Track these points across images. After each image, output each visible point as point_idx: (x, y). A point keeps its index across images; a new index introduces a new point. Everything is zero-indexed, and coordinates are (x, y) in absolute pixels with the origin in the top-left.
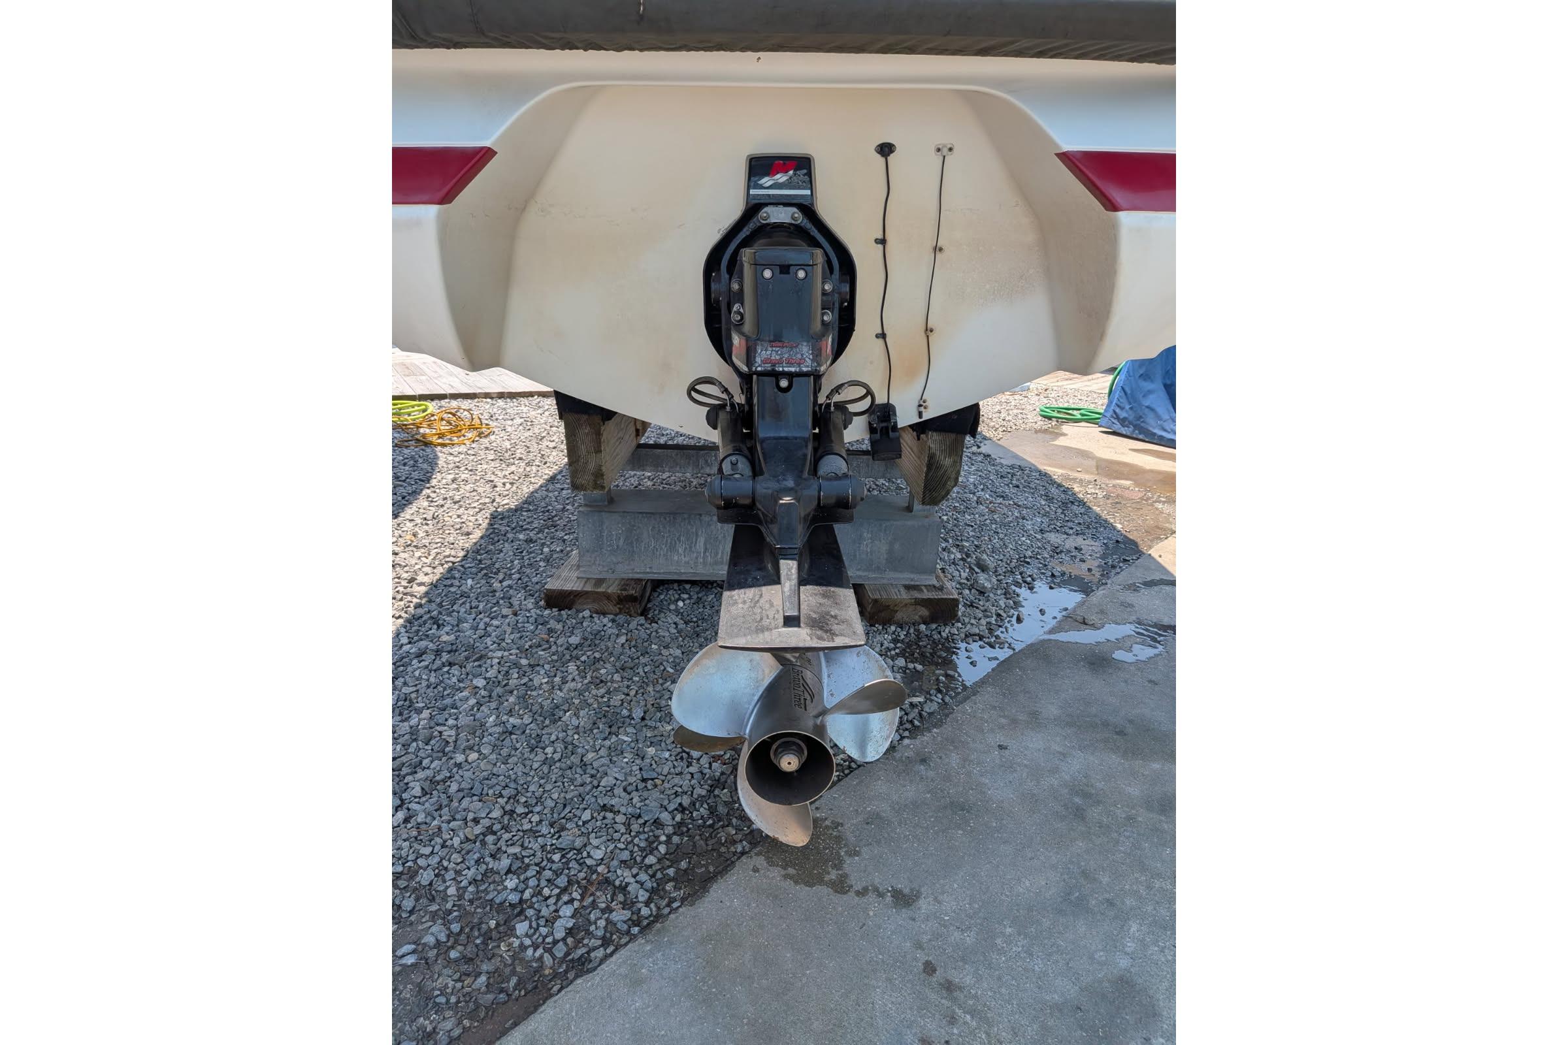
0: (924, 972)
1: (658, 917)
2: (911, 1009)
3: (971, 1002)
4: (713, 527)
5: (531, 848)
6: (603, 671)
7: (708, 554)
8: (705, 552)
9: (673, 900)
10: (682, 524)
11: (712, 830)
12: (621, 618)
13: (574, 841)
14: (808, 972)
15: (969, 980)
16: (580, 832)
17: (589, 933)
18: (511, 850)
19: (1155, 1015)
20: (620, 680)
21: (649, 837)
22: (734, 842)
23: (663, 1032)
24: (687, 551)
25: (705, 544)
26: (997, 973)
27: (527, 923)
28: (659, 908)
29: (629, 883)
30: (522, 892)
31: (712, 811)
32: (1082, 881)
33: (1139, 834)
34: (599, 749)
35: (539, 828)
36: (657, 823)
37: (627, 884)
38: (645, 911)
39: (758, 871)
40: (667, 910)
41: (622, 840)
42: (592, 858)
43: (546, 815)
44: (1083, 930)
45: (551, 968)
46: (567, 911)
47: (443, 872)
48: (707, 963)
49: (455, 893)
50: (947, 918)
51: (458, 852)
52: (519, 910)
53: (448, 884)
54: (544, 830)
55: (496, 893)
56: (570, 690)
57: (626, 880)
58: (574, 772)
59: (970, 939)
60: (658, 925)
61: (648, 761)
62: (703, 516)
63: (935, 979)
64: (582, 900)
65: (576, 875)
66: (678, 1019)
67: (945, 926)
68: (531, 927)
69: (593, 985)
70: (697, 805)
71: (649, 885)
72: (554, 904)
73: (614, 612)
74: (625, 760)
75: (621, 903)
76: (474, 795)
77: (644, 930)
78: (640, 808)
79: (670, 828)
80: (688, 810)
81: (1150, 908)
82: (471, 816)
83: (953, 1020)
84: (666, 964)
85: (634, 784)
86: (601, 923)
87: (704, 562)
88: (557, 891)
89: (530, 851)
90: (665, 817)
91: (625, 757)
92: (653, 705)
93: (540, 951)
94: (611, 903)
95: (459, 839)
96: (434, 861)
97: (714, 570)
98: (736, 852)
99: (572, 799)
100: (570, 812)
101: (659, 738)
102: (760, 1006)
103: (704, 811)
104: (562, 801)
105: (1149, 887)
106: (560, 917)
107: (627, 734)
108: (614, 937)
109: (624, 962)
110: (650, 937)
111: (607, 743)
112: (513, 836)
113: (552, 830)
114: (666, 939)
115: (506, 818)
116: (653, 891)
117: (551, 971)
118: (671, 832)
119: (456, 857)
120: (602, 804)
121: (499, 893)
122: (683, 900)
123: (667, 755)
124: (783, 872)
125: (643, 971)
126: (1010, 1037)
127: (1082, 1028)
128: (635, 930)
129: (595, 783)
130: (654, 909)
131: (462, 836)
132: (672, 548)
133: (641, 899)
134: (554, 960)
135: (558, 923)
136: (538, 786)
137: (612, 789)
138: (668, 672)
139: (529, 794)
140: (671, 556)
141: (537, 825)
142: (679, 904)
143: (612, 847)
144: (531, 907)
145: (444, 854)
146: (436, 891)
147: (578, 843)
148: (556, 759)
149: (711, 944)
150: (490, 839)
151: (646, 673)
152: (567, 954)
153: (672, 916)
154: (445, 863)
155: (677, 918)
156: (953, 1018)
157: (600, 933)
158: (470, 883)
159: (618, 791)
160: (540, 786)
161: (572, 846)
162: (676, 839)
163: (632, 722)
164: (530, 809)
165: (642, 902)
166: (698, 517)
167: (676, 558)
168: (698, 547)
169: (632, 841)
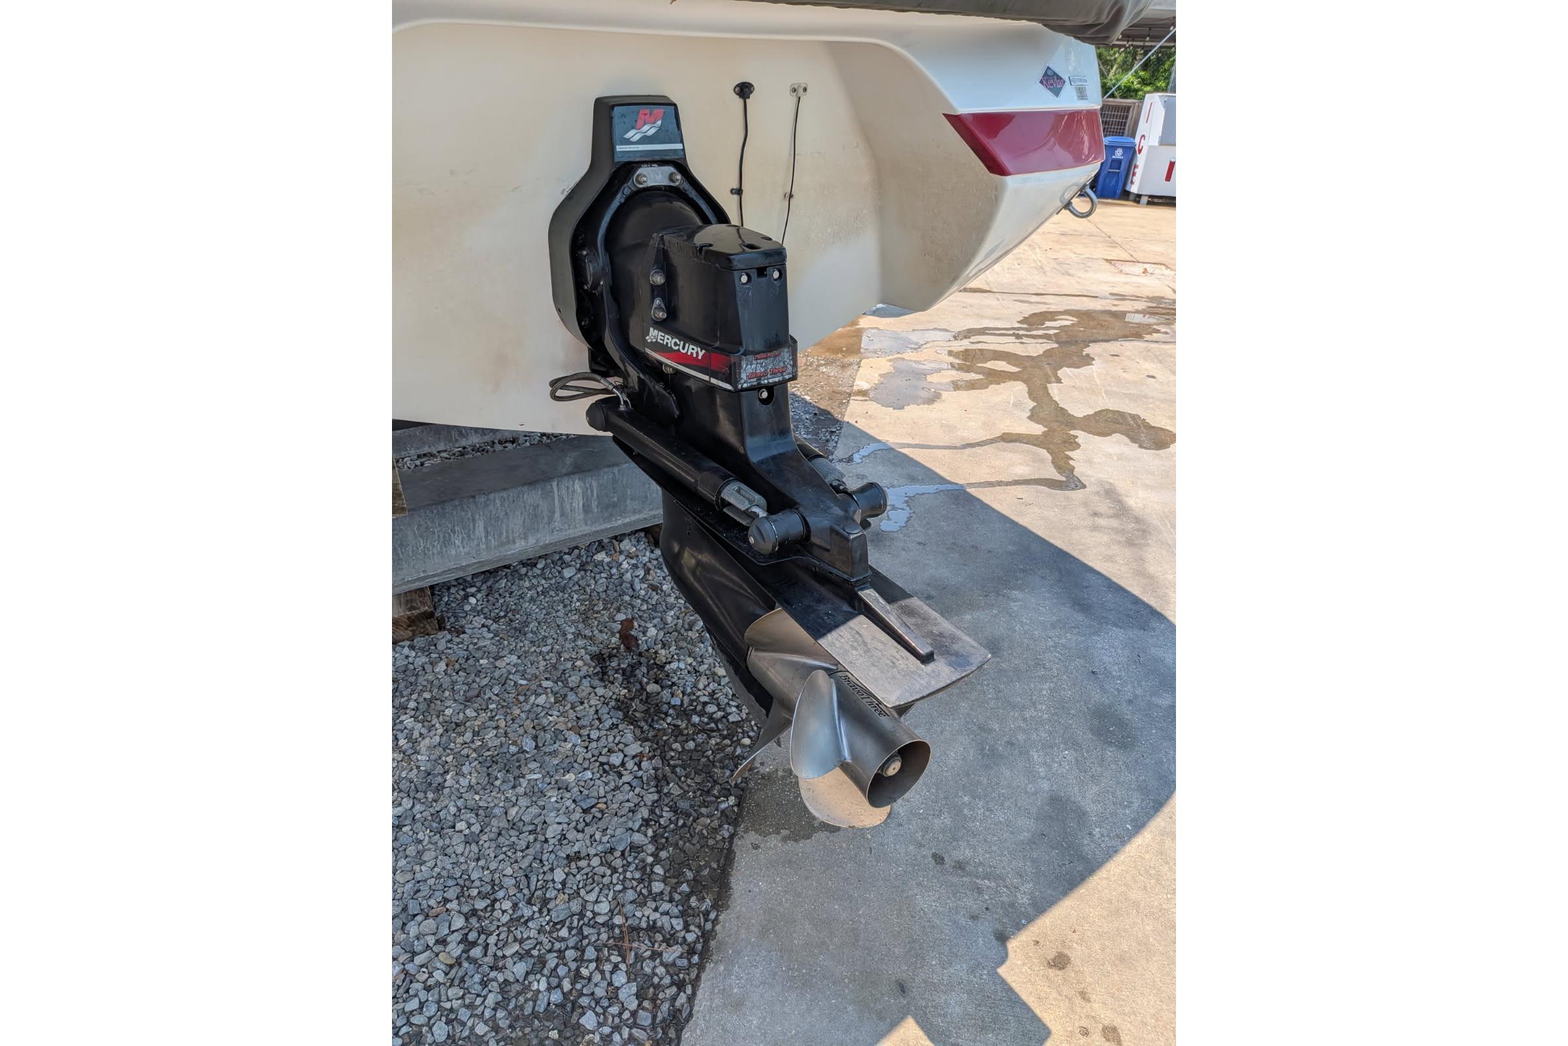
0: (937, 864)
1: (706, 936)
2: (949, 898)
3: (981, 870)
4: (491, 507)
5: (529, 938)
6: (448, 712)
7: (490, 538)
8: (486, 537)
9: (706, 914)
10: (455, 513)
11: (687, 829)
12: (419, 641)
13: (569, 908)
14: (860, 912)
15: (968, 853)
16: (566, 896)
17: (657, 987)
18: (509, 952)
19: (1084, 814)
20: (476, 714)
21: (637, 866)
22: (715, 831)
23: (794, 1032)
24: (465, 543)
25: (486, 528)
26: (981, 837)
27: (590, 1013)
28: (699, 927)
29: (656, 920)
30: (559, 986)
31: (674, 809)
32: (985, 735)
33: (993, 679)
34: (517, 800)
35: (519, 913)
36: (635, 848)
37: (655, 922)
38: (691, 937)
39: (759, 847)
40: (709, 926)
41: (615, 881)
42: (600, 914)
43: (514, 895)
44: (1008, 773)
45: (648, 1039)
46: (620, 979)
47: (452, 1016)
48: (781, 952)
49: (487, 1029)
50: (921, 811)
51: (450, 986)
52: (571, 1006)
53: (469, 1024)
54: (527, 912)
55: (531, 1003)
56: (431, 748)
57: (651, 918)
58: (508, 837)
59: (947, 820)
60: (713, 943)
61: (576, 789)
62: (477, 497)
63: (947, 866)
64: (624, 961)
65: (598, 939)
66: (796, 1013)
67: (925, 819)
68: (597, 1014)
69: (703, 1030)
70: (657, 811)
71: (675, 911)
72: (602, 979)
73: (406, 637)
74: (553, 799)
75: (662, 942)
76: (415, 916)
77: (705, 955)
78: (608, 842)
79: (650, 846)
80: (651, 820)
81: (1034, 736)
82: (431, 940)
83: (979, 890)
84: (749, 974)
85: (581, 820)
86: (661, 970)
87: (487, 547)
88: (593, 966)
89: (530, 941)
90: (638, 838)
91: (550, 797)
92: (534, 728)
93: (626, 1032)
94: (653, 947)
95: (440, 971)
96: (431, 1009)
97: (500, 552)
98: (723, 838)
99: (530, 866)
100: (538, 881)
101: (567, 761)
102: (848, 962)
103: (667, 815)
104: (521, 873)
105: (1025, 720)
106: (618, 988)
107: (532, 771)
108: (681, 976)
109: (712, 993)
110: (715, 957)
111: (520, 790)
112: (498, 935)
113: (535, 909)
114: (730, 952)
115: (473, 921)
116: (683, 914)
117: (651, 1042)
118: (654, 849)
119: (454, 992)
120: (565, 856)
121: (535, 1001)
122: (716, 906)
123: (589, 774)
124: (779, 837)
125: (735, 991)
126: (1019, 880)
127: (1053, 848)
128: (696, 959)
129: (541, 838)
130: (697, 930)
131: (442, 967)
132: (447, 542)
133: (678, 928)
134: (645, 1030)
135: (622, 995)
136: (481, 870)
137: (564, 837)
138: (521, 685)
139: (477, 883)
140: (446, 551)
141: (514, 911)
142: (715, 913)
143: (611, 894)
144: (581, 994)
145: (436, 996)
146: (463, 1039)
147: (575, 906)
148: (477, 832)
149: (771, 933)
150: (476, 952)
151: (497, 695)
152: (654, 1017)
153: (718, 928)
154: (448, 1005)
155: (724, 927)
156: (978, 888)
157: (667, 980)
158: (495, 1009)
159: (571, 835)
160: (483, 868)
161: (570, 914)
162: (663, 854)
163: (528, 756)
164: (492, 898)
165: (681, 931)
166: (471, 500)
167: (453, 552)
168: (477, 533)
169: (625, 877)
